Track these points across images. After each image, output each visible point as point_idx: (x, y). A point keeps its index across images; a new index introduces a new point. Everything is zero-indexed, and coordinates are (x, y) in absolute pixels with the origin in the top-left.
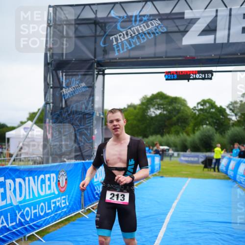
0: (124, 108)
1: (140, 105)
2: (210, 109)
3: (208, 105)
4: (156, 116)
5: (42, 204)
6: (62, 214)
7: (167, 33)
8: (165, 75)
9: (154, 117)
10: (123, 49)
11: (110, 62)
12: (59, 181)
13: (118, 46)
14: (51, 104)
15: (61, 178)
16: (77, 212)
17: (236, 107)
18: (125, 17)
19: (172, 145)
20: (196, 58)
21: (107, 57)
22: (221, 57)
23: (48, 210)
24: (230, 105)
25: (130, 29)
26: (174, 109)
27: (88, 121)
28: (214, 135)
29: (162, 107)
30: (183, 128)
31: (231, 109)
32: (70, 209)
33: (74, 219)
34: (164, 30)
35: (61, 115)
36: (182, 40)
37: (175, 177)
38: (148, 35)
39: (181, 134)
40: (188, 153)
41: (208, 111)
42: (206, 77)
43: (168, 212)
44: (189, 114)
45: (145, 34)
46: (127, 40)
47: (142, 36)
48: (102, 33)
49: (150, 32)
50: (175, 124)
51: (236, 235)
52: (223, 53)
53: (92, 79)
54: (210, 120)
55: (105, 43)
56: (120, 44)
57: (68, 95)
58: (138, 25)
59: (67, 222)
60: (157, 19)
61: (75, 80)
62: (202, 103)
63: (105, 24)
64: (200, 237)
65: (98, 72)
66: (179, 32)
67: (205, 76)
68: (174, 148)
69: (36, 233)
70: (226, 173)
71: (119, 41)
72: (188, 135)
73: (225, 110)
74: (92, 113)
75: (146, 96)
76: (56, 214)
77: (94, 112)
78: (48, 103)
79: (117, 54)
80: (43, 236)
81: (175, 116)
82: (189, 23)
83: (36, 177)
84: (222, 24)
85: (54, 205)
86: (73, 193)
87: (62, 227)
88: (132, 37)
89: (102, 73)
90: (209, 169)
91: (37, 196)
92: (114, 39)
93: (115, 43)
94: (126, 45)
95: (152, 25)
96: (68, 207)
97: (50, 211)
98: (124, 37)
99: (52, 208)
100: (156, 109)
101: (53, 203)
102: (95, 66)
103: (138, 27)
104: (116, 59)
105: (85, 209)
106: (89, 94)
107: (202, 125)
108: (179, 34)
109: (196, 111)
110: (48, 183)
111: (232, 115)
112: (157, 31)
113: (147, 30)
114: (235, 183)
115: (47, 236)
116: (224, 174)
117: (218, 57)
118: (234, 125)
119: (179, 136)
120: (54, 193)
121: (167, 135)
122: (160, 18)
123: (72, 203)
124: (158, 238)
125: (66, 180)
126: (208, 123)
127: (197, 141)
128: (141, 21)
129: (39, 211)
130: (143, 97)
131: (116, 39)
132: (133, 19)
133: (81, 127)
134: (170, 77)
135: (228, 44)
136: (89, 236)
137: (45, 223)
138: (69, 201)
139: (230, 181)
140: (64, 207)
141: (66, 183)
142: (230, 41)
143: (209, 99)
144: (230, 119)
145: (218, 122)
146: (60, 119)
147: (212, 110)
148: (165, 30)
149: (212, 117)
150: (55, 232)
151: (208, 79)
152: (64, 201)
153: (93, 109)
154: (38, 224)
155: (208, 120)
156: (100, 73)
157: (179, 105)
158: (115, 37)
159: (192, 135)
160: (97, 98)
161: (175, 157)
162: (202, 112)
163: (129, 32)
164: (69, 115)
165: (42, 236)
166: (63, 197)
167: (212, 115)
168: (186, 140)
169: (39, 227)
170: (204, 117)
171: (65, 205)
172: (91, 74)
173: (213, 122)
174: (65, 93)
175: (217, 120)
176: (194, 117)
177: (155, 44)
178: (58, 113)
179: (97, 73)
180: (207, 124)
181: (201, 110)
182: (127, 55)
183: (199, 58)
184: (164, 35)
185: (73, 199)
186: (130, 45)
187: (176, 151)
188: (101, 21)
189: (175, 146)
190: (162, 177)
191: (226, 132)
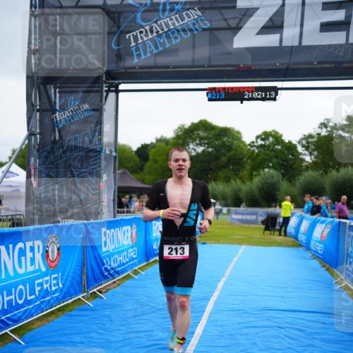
0: (152, 143)
1: (174, 139)
2: (274, 145)
3: (271, 139)
4: (198, 155)
5: (21, 287)
6: (52, 301)
7: (210, 29)
8: (207, 93)
9: (195, 156)
10: (145, 54)
11: (126, 73)
12: (47, 252)
13: (137, 49)
14: (38, 136)
15: (51, 247)
16: (77, 298)
17: (312, 142)
18: (149, 4)
19: (220, 197)
20: (253, 68)
21: (121, 64)
22: (290, 67)
23: (30, 296)
24: (303, 139)
25: (156, 22)
26: (224, 144)
27: (93, 161)
28: (280, 183)
29: (206, 142)
30: (236, 173)
31: (303, 146)
32: (66, 293)
33: (70, 307)
34: (206, 25)
35: (53, 152)
36: (233, 40)
37: (223, 243)
38: (182, 33)
39: (233, 182)
40: (242, 208)
41: (271, 148)
42: (268, 97)
43: (212, 296)
44: (245, 152)
45: (178, 31)
46: (150, 39)
47: (173, 33)
48: (115, 29)
49: (186, 29)
50: (224, 167)
51: (308, 329)
52: (292, 61)
53: (98, 98)
54: (275, 160)
55: (118, 44)
56: (140, 46)
57: (63, 122)
58: (167, 17)
59: (60, 313)
60: (196, 8)
61: (74, 100)
62: (263, 137)
63: (119, 14)
64: (257, 334)
65: (109, 87)
66: (229, 28)
67: (266, 95)
68: (223, 202)
69: (10, 331)
70: (296, 237)
71: (140, 41)
72: (243, 182)
73: (295, 147)
74: (99, 149)
75: (183, 126)
76: (44, 301)
77: (102, 148)
78: (33, 135)
79: (136, 60)
80: (23, 335)
81: (225, 155)
82: (244, 15)
83: (11, 246)
84: (291, 18)
85: (39, 288)
86: (70, 269)
87: (52, 321)
88: (159, 36)
89: (114, 89)
90: (272, 232)
91: (12, 275)
92: (132, 37)
93: (133, 44)
94: (150, 47)
95: (189, 17)
96: (61, 290)
97: (33, 297)
98: (147, 35)
99: (37, 293)
100: (197, 144)
101: (39, 285)
102: (104, 79)
103: (168, 19)
104: (134, 68)
105: (88, 292)
106: (95, 121)
107: (263, 168)
108: (229, 32)
109: (254, 148)
110: (29, 255)
111: (305, 154)
112: (196, 26)
113: (181, 25)
114: (308, 252)
115: (28, 335)
116: (293, 240)
117: (285, 67)
118: (307, 168)
119: (229, 184)
120: (39, 270)
121: (213, 182)
122: (200, 6)
123: (68, 284)
124: (195, 334)
125: (58, 249)
126: (271, 165)
127: (256, 192)
128: (172, 10)
129: (15, 297)
130: (179, 128)
131: (136, 38)
132: (161, 7)
133: (83, 170)
134: (215, 96)
135: (300, 49)
136: (92, 335)
137: (25, 316)
138: (63, 281)
139: (301, 249)
140: (56, 290)
141: (58, 254)
142: (303, 44)
143: (274, 131)
144: (303, 160)
145: (285, 164)
146: (52, 157)
147: (277, 147)
148: (208, 25)
149: (277, 157)
150: (42, 328)
151: (270, 99)
152: (55, 282)
153: (100, 144)
154: (15, 318)
155: (270, 162)
156: (112, 89)
157: (231, 140)
158: (133, 35)
159: (248, 183)
160: (107, 127)
161: (224, 214)
162: (263, 150)
163: (154, 28)
164: (64, 152)
165: (20, 336)
166: (53, 276)
167: (277, 155)
168: (239, 190)
169: (16, 321)
170: (266, 157)
171: (57, 287)
172: (98, 91)
173: (278, 164)
174: (58, 119)
175: (283, 161)
176: (252, 156)
177: (194, 47)
178: (49, 148)
179: (106, 89)
180: (269, 167)
181: (261, 146)
182: (151, 63)
183: (257, 68)
184: (207, 34)
185: (70, 279)
186: (157, 47)
187: (226, 205)
188: (112, 10)
189: (225, 199)
190: (204, 243)
191: (297, 178)
